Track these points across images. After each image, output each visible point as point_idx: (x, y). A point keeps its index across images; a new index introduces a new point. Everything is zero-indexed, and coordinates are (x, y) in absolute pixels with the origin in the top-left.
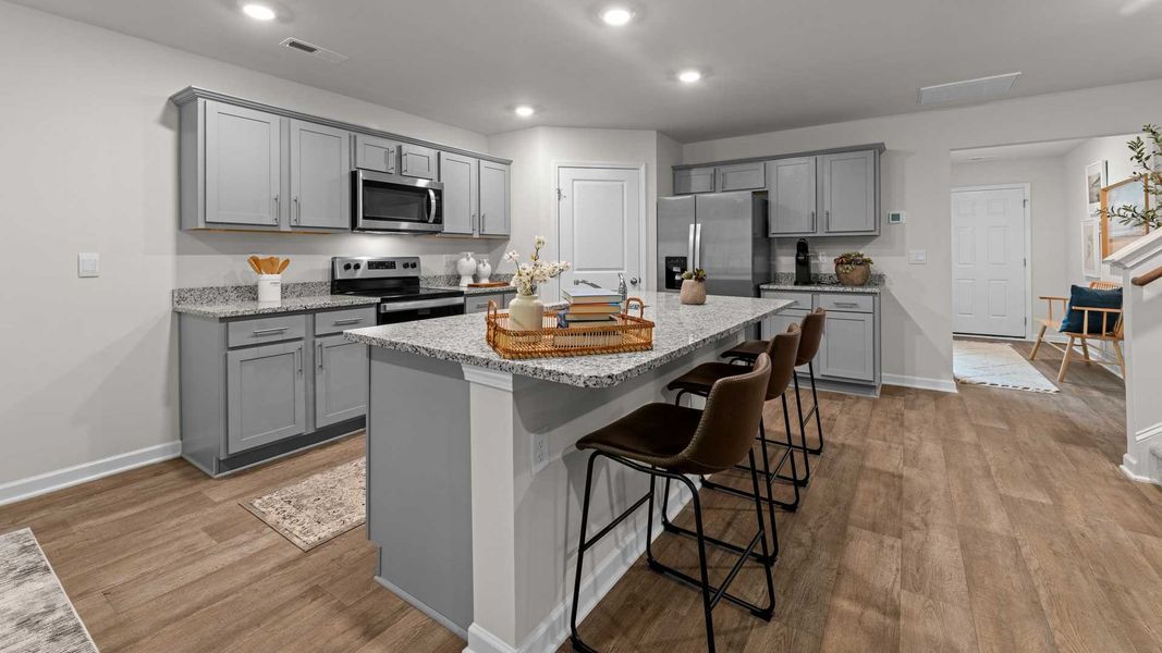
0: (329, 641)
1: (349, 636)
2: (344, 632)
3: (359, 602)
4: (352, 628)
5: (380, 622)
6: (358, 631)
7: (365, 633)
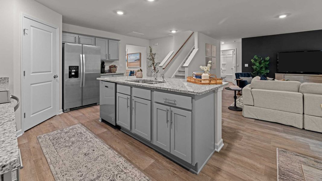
0: (226, 178)
1: (222, 174)
2: (221, 176)
3: (209, 176)
4: (219, 174)
5: (215, 168)
6: (219, 173)
7: (219, 171)
